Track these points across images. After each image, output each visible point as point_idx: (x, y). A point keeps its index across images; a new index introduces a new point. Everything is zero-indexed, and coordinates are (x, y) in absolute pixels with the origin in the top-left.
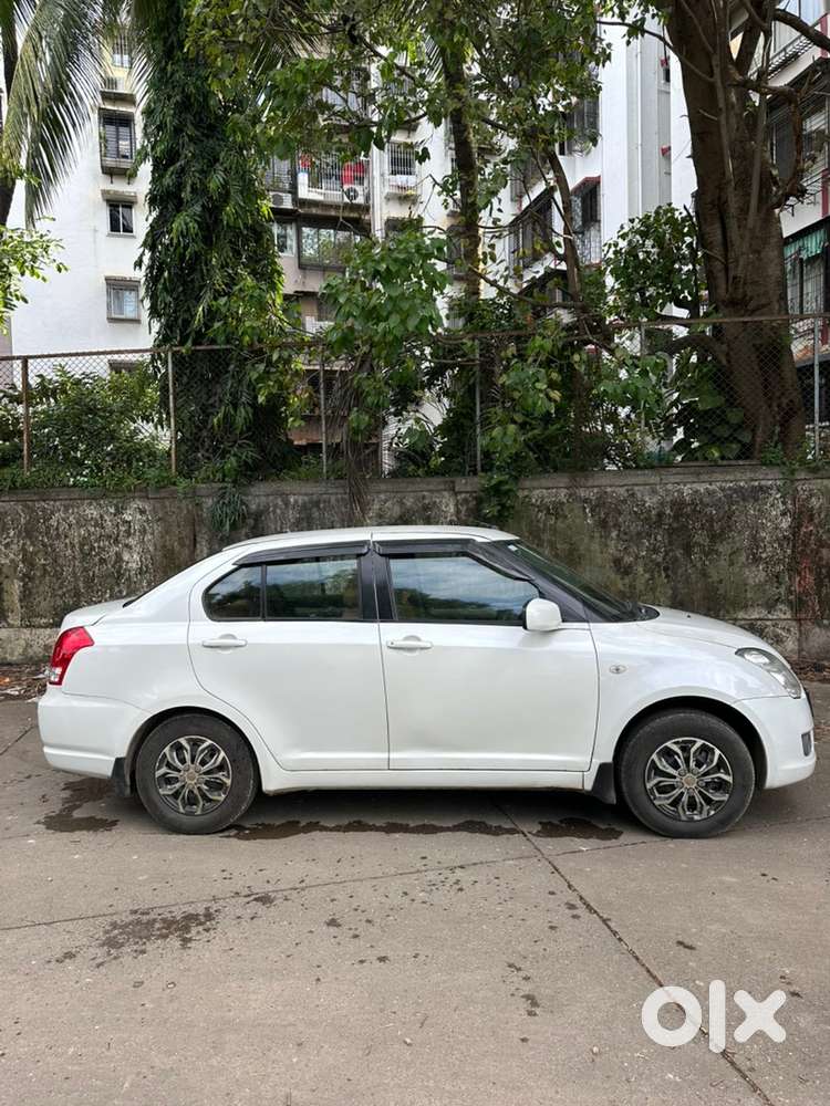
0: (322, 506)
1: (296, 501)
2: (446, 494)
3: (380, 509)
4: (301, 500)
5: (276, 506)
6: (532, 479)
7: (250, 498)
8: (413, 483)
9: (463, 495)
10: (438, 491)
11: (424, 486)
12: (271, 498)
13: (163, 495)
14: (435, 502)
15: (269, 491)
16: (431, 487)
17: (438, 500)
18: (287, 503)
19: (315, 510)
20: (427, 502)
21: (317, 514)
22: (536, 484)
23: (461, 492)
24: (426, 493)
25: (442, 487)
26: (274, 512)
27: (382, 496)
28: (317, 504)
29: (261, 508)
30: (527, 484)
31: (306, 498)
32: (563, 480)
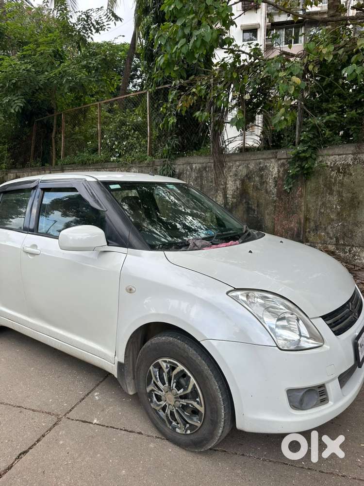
0: (207, 169)
1: (196, 167)
2: (273, 160)
3: (236, 171)
4: (198, 166)
5: (187, 170)
6: (329, 149)
7: (176, 166)
8: (254, 154)
9: (282, 161)
10: (269, 159)
11: (260, 156)
12: (185, 166)
13: (142, 165)
14: (266, 166)
15: (184, 162)
16: (264, 156)
17: (268, 165)
18: (192, 169)
19: (204, 172)
20: (262, 166)
21: (205, 174)
22: (331, 152)
23: (281, 159)
24: (261, 160)
25: (271, 156)
26: (186, 173)
27: (238, 163)
28: (205, 168)
29: (181, 171)
30: (325, 152)
31: (200, 165)
32: (351, 148)
